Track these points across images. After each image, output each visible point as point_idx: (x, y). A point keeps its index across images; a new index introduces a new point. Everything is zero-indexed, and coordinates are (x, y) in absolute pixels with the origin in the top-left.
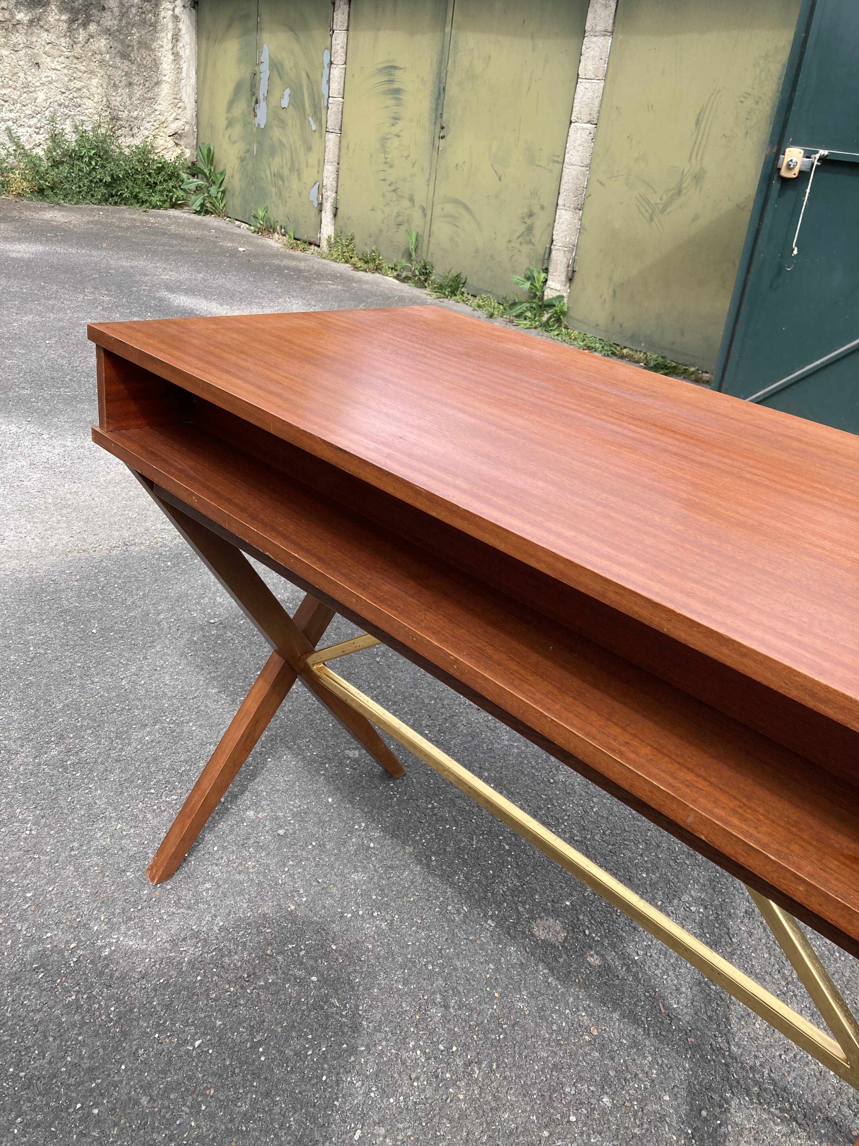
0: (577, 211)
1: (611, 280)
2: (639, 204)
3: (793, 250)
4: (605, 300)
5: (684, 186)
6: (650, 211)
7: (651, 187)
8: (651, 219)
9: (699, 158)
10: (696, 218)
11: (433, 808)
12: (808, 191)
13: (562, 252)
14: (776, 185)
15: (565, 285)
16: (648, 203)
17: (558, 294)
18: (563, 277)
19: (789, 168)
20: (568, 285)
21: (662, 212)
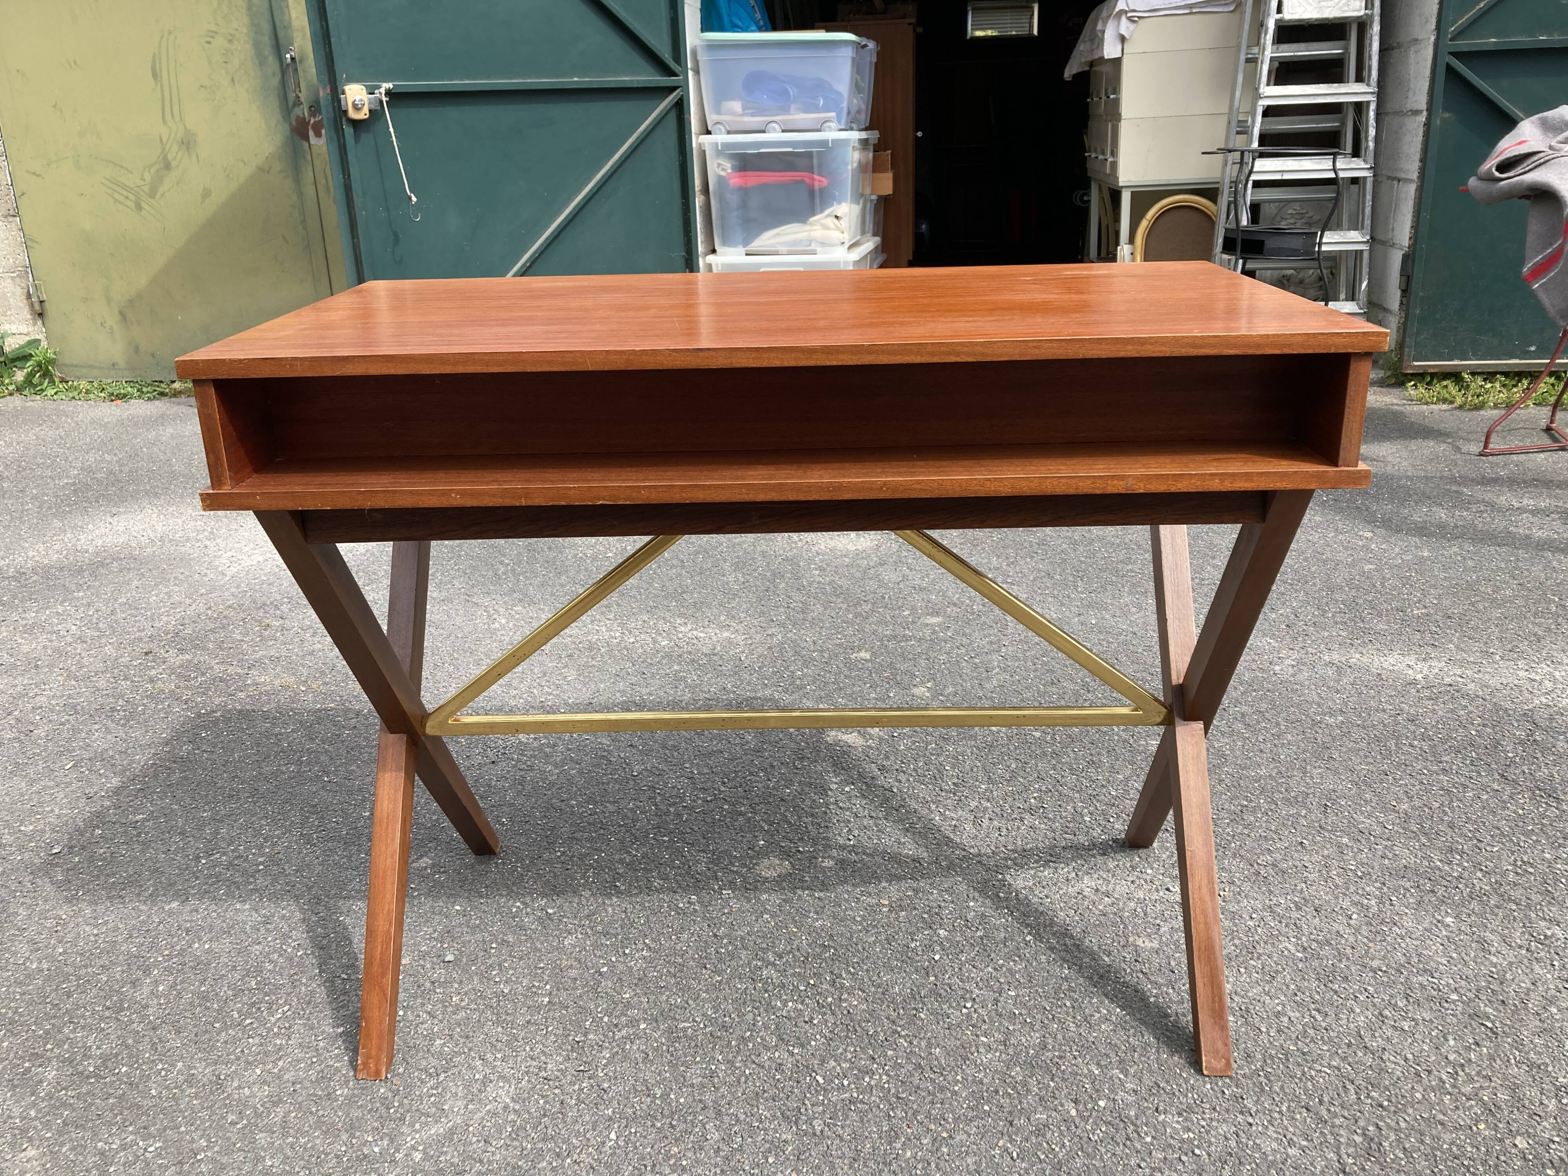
0: (11, 219)
1: (109, 300)
2: (110, 191)
3: (410, 198)
4: (111, 328)
5: (170, 157)
6: (133, 198)
7: (122, 167)
8: (139, 207)
9: (177, 118)
10: (206, 194)
11: (563, 853)
12: (391, 130)
13: (9, 281)
14: (348, 130)
15: (35, 324)
16: (124, 187)
17: (27, 338)
18: (26, 314)
19: (356, 108)
20: (40, 323)
21: (153, 193)
